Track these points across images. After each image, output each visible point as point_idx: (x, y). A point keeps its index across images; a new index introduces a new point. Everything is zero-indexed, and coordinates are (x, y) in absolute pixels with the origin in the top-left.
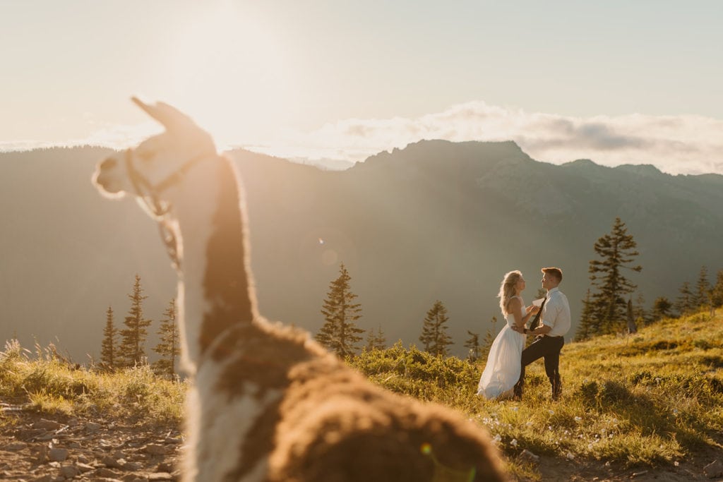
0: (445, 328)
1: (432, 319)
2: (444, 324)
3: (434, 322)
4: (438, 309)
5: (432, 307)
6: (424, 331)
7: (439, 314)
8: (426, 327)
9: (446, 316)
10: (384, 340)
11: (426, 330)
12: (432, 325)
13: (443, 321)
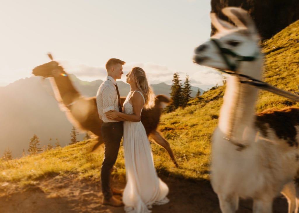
0: (38, 145)
1: (33, 142)
2: (38, 143)
3: (34, 143)
4: (35, 138)
5: (32, 137)
6: (29, 147)
7: (36, 140)
8: (30, 146)
9: (38, 140)
10: (11, 153)
11: (31, 147)
12: (33, 144)
13: (38, 142)
